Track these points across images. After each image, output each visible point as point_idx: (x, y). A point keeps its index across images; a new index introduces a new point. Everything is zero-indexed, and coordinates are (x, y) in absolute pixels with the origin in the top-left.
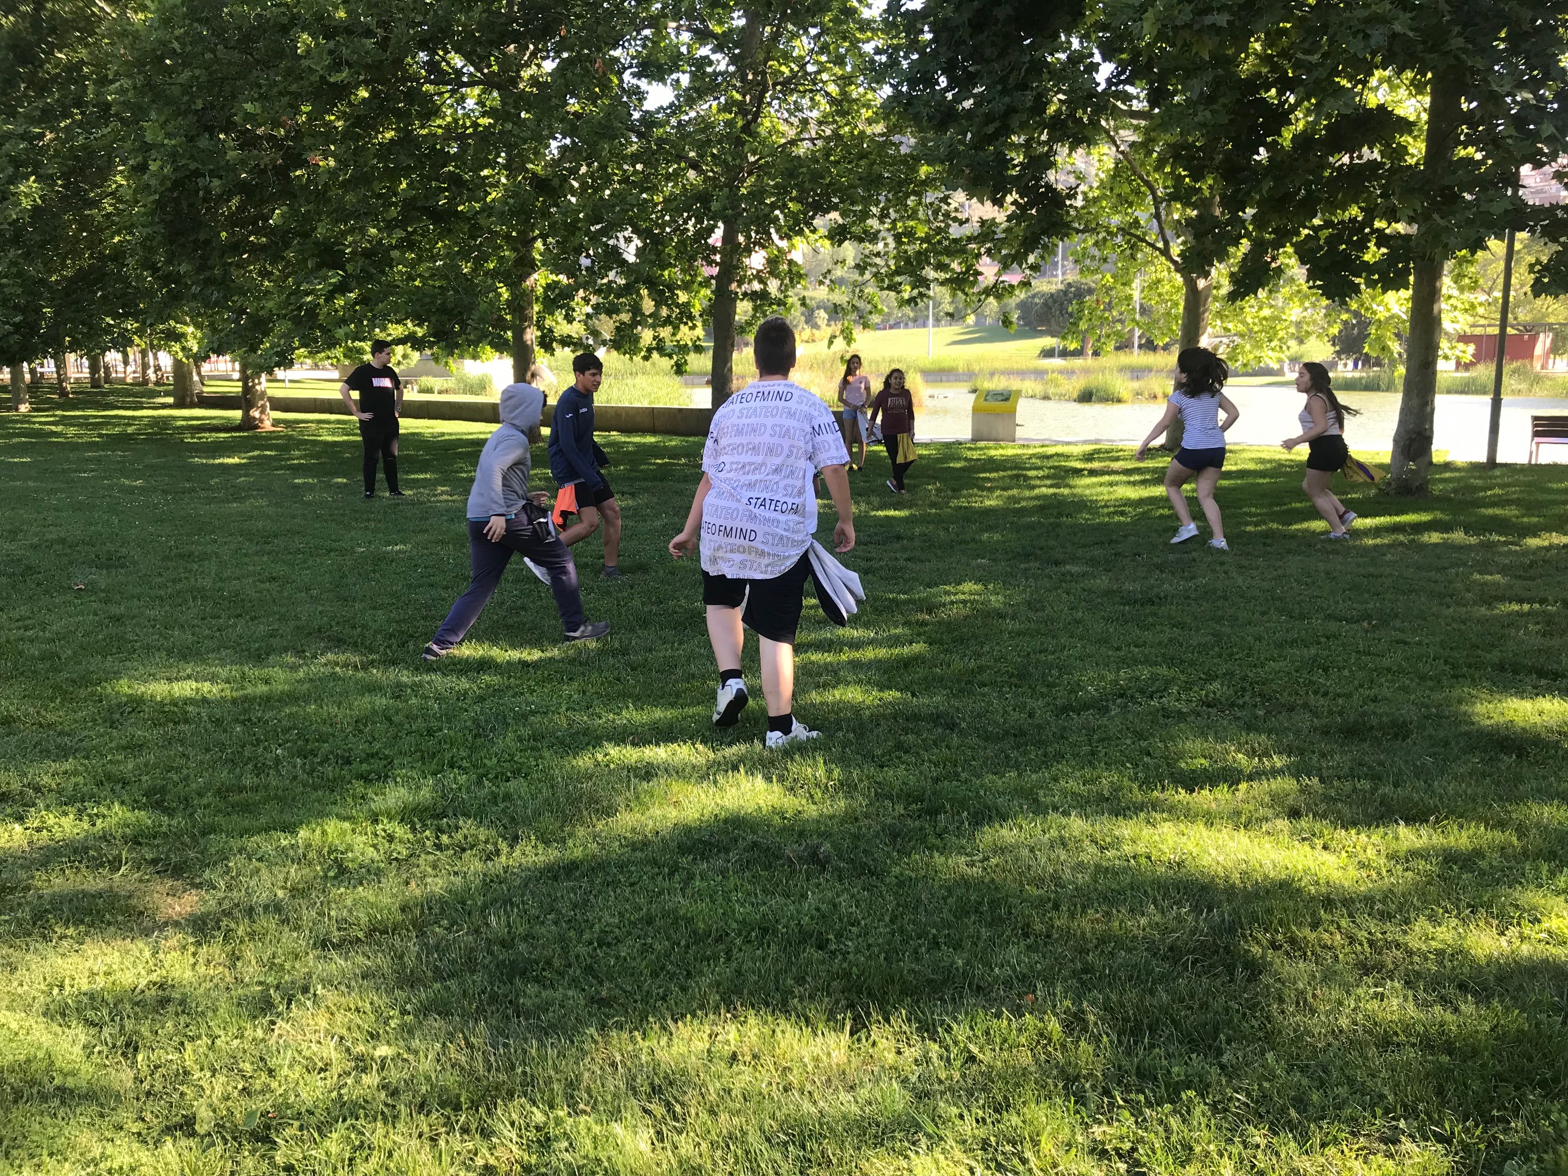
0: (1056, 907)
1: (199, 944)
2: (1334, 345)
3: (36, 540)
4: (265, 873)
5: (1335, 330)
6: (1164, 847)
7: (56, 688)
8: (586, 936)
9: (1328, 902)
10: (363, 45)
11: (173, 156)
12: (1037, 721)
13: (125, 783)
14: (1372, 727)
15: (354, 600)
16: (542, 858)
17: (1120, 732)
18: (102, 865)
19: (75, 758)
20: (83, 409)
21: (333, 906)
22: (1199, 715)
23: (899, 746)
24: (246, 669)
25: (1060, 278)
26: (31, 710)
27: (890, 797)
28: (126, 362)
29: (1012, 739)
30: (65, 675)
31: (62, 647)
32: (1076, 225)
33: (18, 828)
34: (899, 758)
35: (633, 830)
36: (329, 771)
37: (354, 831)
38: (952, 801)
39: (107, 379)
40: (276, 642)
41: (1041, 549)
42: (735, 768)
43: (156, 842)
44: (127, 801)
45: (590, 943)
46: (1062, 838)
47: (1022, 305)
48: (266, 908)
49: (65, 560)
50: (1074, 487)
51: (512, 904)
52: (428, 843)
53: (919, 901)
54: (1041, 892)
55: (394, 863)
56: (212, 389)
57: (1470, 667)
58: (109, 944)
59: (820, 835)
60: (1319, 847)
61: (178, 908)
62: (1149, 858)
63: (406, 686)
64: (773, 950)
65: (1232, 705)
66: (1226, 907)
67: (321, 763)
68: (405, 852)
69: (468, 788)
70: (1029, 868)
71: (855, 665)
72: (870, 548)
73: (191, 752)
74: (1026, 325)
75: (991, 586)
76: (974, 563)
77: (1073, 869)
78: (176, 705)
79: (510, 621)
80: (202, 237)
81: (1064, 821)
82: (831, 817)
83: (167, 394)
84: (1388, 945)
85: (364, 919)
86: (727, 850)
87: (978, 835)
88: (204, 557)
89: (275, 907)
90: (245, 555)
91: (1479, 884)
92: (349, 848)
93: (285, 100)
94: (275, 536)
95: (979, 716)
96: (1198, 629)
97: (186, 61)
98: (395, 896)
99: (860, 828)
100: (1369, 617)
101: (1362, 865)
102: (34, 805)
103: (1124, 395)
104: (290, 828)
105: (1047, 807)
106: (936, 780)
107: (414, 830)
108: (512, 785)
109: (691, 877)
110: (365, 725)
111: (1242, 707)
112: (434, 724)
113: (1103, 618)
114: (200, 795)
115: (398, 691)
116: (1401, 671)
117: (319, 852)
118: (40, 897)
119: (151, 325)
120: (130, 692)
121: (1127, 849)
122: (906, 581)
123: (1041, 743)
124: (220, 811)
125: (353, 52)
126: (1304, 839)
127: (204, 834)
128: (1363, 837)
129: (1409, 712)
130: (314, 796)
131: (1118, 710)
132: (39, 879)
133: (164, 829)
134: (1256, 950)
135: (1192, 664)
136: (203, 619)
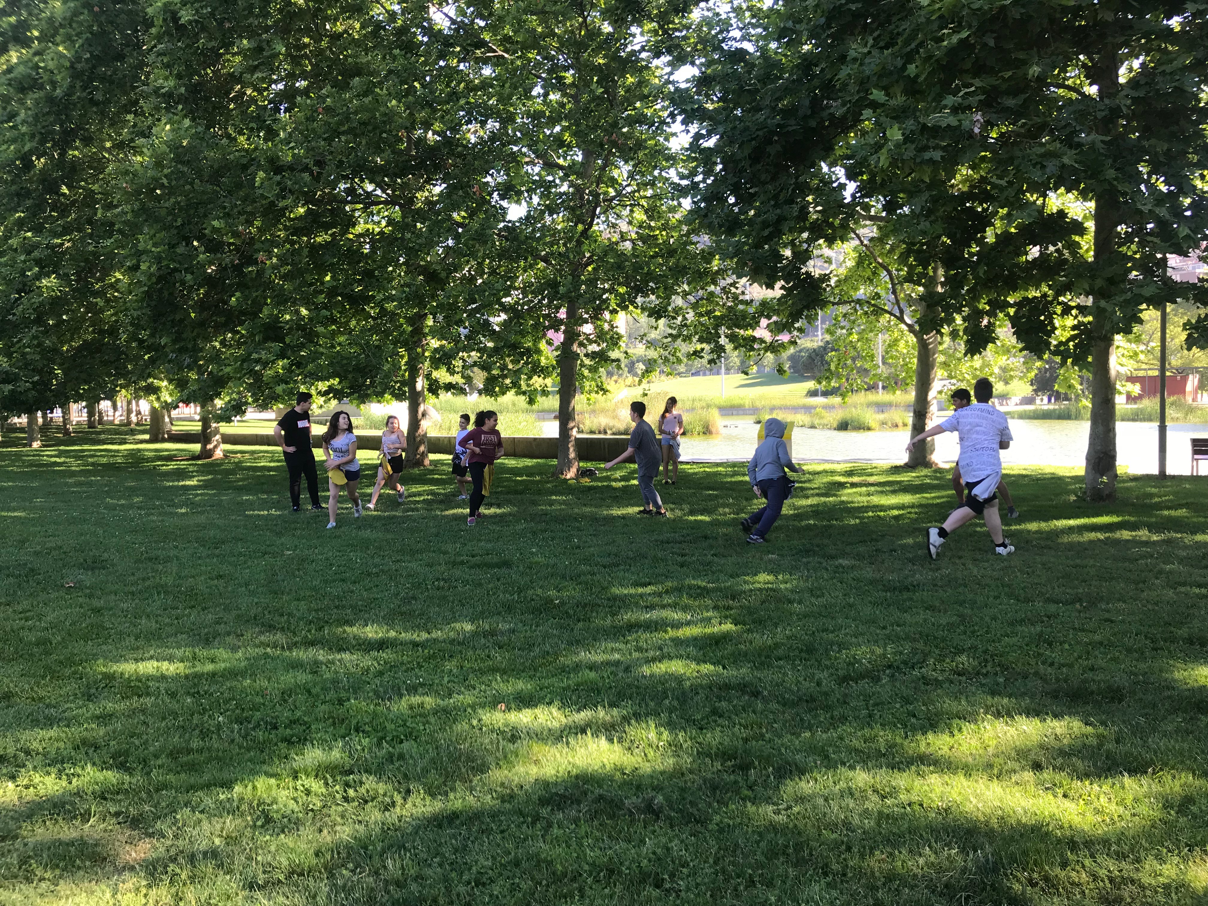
0: (849, 849)
1: (149, 886)
2: (1032, 385)
3: (38, 548)
4: (205, 825)
5: (1032, 375)
6: (932, 795)
7: (47, 668)
8: (465, 877)
9: (1073, 845)
10: (302, 178)
11: (158, 259)
12: (825, 689)
13: (97, 748)
14: (1092, 693)
15: (283, 594)
16: (429, 809)
17: (891, 697)
18: (75, 817)
19: (59, 726)
20: (81, 445)
21: (260, 852)
22: (952, 682)
23: (715, 712)
24: (197, 650)
25: (820, 337)
26: (27, 687)
27: (709, 755)
28: (115, 407)
29: (805, 704)
30: (54, 657)
31: (53, 634)
32: (832, 299)
33: (11, 785)
34: (716, 721)
35: (502, 784)
36: (260, 735)
37: (278, 785)
38: (760, 758)
39: (101, 422)
40: (221, 628)
41: (818, 546)
42: (583, 731)
43: (119, 797)
44: (97, 762)
45: (469, 883)
46: (850, 788)
47: (792, 358)
48: (205, 854)
49: (60, 563)
50: (840, 496)
51: (405, 848)
52: (337, 796)
53: (737, 845)
54: (835, 836)
55: (310, 814)
56: (178, 428)
57: (1165, 641)
58: (78, 886)
59: (653, 789)
60: (1060, 795)
61: (134, 854)
62: (921, 805)
63: (322, 663)
64: (618, 889)
65: (978, 673)
66: (988, 849)
67: (254, 729)
68: (319, 804)
69: (370, 749)
70: (825, 814)
71: (677, 642)
72: (684, 546)
73: (150, 720)
74: (795, 372)
75: (780, 577)
76: (766, 558)
77: (860, 815)
78: (140, 681)
79: (404, 609)
80: (178, 317)
81: (851, 774)
82: (662, 773)
83: (144, 432)
84: (1124, 881)
85: (285, 863)
86: (579, 802)
87: (782, 788)
88: (168, 560)
89: (213, 854)
90: (199, 558)
91: (1193, 826)
92: (275, 801)
93: (243, 218)
94: (223, 543)
95: (777, 685)
96: (946, 611)
97: (171, 191)
98: (310, 842)
99: (686, 782)
100: (1080, 600)
101: (1097, 812)
102: (24, 766)
103: (872, 424)
104: (228, 785)
105: (836, 762)
106: (746, 740)
107: (326, 784)
108: (406, 745)
109: (550, 825)
110: (290, 696)
111: (986, 675)
112: (343, 695)
113: (870, 602)
114: (156, 756)
115: (315, 667)
116: (1111, 644)
117: (250, 805)
118: (26, 845)
119: (134, 382)
120: (104, 670)
121: (903, 797)
122: (713, 573)
123: (828, 708)
124: (171, 770)
125: (295, 183)
126: (1047, 789)
127: (157, 790)
128: (1096, 787)
129: (1121, 680)
130: (247, 756)
131: (888, 679)
132: (25, 830)
133: (126, 786)
134: (1017, 887)
135: (944, 640)
136: (165, 610)
